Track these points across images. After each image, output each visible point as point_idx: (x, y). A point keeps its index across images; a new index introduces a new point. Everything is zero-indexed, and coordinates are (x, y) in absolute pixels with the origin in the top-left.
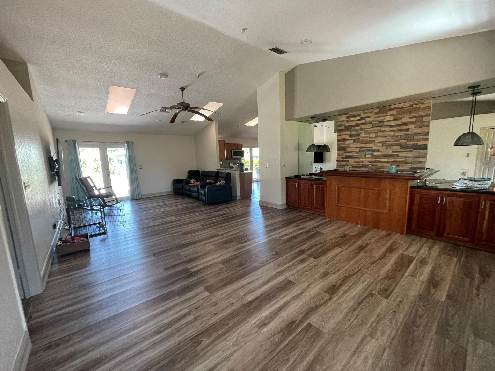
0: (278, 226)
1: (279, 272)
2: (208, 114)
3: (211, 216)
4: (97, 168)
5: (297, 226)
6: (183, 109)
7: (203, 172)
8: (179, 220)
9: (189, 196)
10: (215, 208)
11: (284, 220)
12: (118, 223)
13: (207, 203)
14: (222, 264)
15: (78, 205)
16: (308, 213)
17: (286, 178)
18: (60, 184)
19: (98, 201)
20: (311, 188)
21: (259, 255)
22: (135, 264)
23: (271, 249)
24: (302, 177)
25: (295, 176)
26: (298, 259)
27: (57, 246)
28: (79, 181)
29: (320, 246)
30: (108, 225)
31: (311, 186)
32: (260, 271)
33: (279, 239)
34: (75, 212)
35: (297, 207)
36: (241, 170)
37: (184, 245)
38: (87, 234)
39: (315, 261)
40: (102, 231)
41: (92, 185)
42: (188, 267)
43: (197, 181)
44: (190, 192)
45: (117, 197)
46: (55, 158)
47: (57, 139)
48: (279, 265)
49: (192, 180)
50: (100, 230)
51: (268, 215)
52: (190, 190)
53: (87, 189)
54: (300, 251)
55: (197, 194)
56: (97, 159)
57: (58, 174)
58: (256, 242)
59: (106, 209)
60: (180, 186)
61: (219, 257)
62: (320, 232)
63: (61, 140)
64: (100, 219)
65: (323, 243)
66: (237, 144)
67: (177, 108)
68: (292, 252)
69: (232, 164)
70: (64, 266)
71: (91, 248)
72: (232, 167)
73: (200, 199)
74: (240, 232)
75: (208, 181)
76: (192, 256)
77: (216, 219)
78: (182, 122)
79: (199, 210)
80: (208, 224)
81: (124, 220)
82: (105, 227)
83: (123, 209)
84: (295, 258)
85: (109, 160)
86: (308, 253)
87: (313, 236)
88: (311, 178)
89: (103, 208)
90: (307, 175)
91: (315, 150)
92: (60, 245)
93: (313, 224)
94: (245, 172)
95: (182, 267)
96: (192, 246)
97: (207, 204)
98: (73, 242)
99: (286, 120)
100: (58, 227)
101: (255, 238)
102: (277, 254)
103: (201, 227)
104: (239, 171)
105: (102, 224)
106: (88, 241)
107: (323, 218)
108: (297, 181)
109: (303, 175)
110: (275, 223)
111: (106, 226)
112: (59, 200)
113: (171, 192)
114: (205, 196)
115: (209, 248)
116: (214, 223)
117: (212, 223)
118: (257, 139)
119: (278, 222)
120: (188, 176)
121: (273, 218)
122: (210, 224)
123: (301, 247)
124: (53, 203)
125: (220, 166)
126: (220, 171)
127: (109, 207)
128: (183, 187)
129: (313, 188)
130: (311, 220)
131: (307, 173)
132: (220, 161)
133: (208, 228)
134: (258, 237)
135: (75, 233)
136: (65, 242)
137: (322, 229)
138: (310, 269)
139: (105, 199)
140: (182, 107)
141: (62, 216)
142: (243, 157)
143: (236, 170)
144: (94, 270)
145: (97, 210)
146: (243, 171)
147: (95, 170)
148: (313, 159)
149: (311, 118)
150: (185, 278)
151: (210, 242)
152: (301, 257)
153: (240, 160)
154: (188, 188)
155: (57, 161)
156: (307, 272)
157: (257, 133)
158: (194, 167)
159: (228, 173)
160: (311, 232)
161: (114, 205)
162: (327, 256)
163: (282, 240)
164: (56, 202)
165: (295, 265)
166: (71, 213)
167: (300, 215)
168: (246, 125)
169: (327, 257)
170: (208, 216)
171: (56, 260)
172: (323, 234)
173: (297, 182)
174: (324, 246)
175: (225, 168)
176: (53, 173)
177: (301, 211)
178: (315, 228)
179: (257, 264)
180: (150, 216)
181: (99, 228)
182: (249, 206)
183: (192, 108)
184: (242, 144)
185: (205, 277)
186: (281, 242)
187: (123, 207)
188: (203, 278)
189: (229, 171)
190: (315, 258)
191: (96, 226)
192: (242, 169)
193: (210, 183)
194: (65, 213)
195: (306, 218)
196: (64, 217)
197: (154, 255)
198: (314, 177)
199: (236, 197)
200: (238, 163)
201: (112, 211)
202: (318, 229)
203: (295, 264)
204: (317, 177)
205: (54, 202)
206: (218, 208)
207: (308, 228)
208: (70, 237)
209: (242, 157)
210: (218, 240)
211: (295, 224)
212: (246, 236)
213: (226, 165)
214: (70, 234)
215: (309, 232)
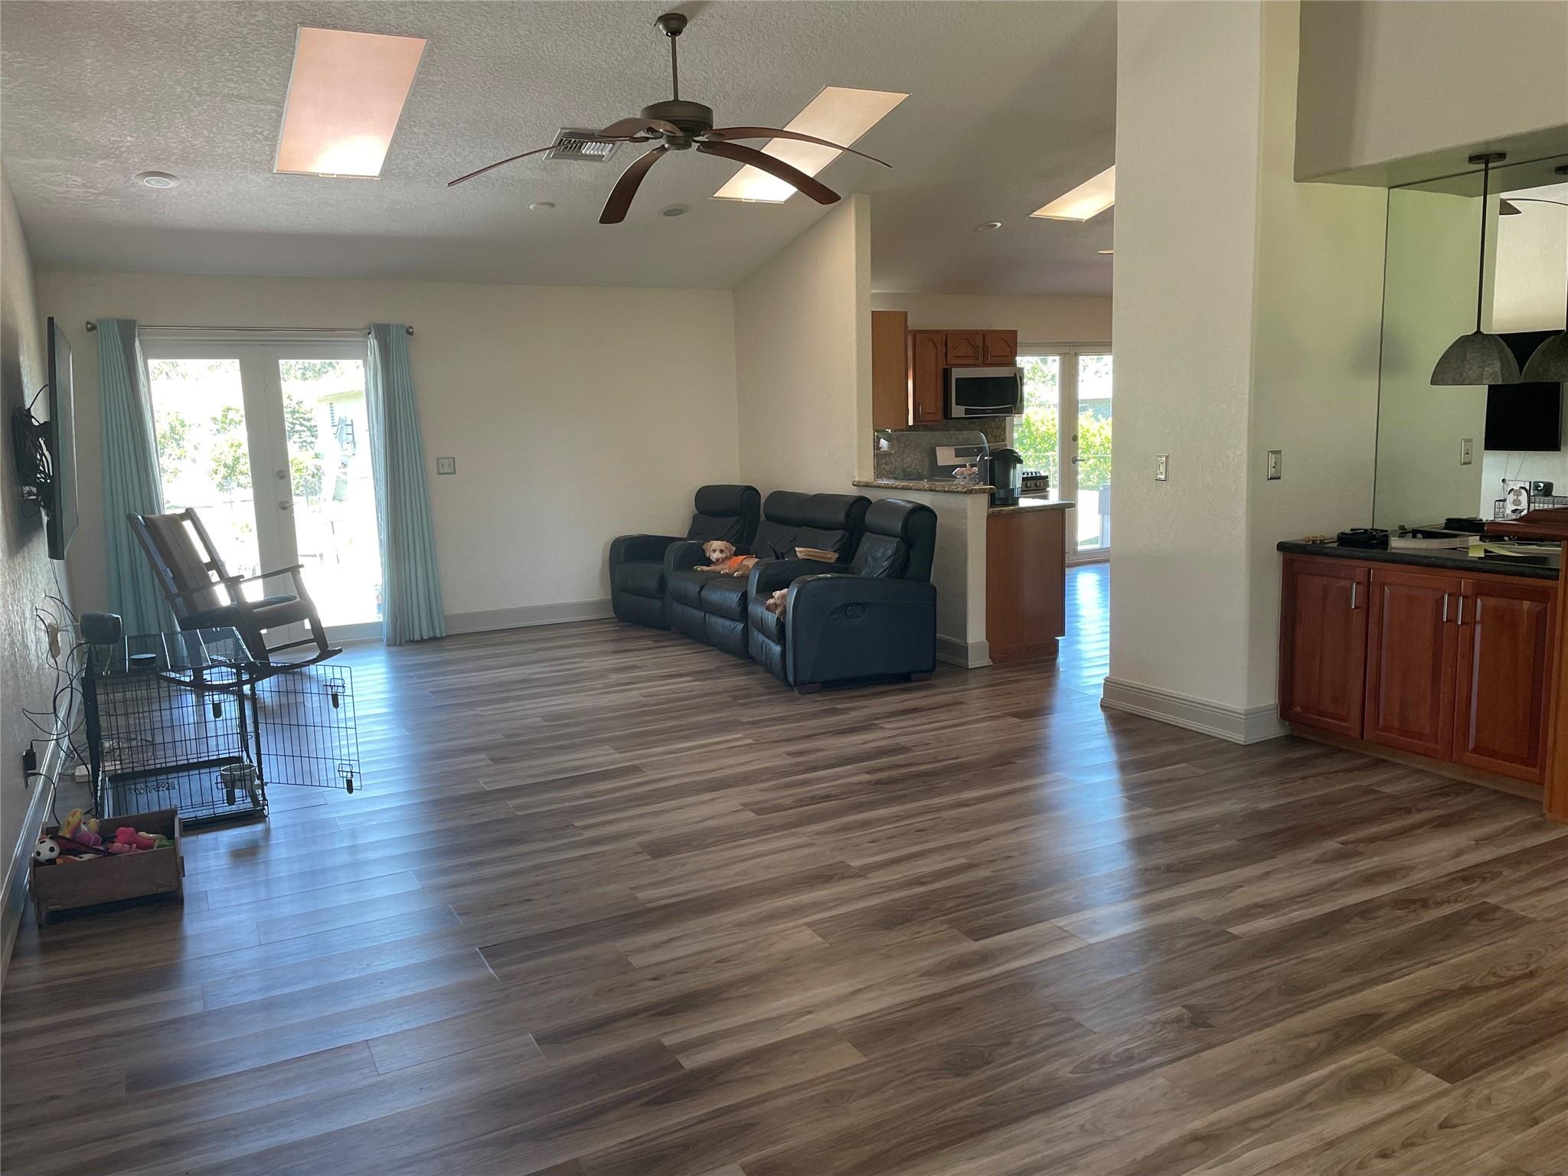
0: (1214, 847)
1: (1196, 1138)
2: (810, 163)
3: (811, 757)
4: (229, 462)
5: (1339, 857)
6: (672, 140)
7: (779, 497)
8: (635, 770)
9: (697, 636)
10: (834, 712)
11: (1259, 816)
12: (322, 766)
13: (791, 678)
14: (857, 1046)
15: (133, 662)
16: (1428, 782)
17: (1282, 547)
18: (55, 552)
19: (230, 641)
20: (1452, 620)
21: (1079, 1017)
22: (392, 993)
23: (1163, 987)
24: (1396, 544)
25: (1344, 539)
26: (1333, 1067)
27: (37, 864)
28: (145, 534)
29: (1485, 1000)
30: (275, 773)
31: (1453, 606)
32: (1079, 1113)
33: (1212, 933)
34: (119, 696)
35: (1356, 733)
36: (1002, 493)
37: (652, 910)
38: (173, 813)
39: (1445, 1093)
40: (243, 804)
41: (205, 558)
42: (667, 1041)
43: (742, 548)
44: (698, 614)
45: (325, 623)
46: (39, 414)
47: (51, 320)
48: (1206, 1093)
49: (716, 544)
50: (231, 800)
51: (1156, 773)
52: (701, 604)
53: (178, 577)
54: (1348, 1023)
55: (740, 626)
56: (231, 415)
57: (50, 495)
58: (1065, 936)
59: (266, 687)
60: (646, 574)
61: (841, 999)
62: (1496, 908)
63: (70, 324)
64: (235, 741)
65: (1513, 981)
66: (985, 334)
67: (642, 134)
68: (1297, 1023)
69: (945, 456)
70: (68, 968)
71: (189, 887)
72: (947, 472)
73: (752, 650)
74: (971, 866)
75: (800, 552)
76: (693, 982)
77: (838, 777)
78: (668, 213)
79: (747, 715)
80: (789, 801)
81: (353, 749)
82: (257, 782)
83: (348, 692)
84: (1313, 1058)
85: (288, 417)
86: (1402, 1034)
87: (1450, 930)
88: (1456, 556)
89: (252, 682)
90: (1428, 535)
91: (1495, 370)
92: (52, 861)
93: (1458, 854)
94: (1025, 502)
95: (636, 1037)
96: (695, 925)
97: (790, 687)
98: (107, 854)
99: (1299, 178)
100: (43, 770)
101: (1065, 911)
102: (1195, 1023)
103: (751, 816)
104: (984, 499)
105: (243, 768)
106: (175, 851)
107: (1529, 816)
108: (1359, 567)
109: (1403, 532)
110: (1193, 830)
111: (260, 777)
112: (52, 632)
113: (600, 604)
114: (781, 638)
115: (785, 945)
116: (827, 798)
117: (814, 800)
118: (1105, 298)
119: (1213, 821)
120: (695, 517)
121: (1186, 794)
122: (801, 803)
123: (1359, 996)
124: (26, 647)
125: (877, 466)
126: (873, 495)
127: (282, 678)
128: (662, 582)
129: (1469, 622)
130: (1444, 823)
131: (1436, 518)
132: (879, 431)
133: (786, 826)
134: (1081, 908)
135: (117, 808)
136: (71, 846)
137: (1514, 891)
138: (1407, 1144)
139: (264, 631)
140: (669, 127)
141: (62, 713)
142: (1020, 411)
143: (970, 492)
144: (197, 1007)
145: (223, 689)
146: (1011, 499)
147: (223, 471)
148: (1477, 425)
149: (1473, 159)
150: (647, 1104)
151: (795, 911)
152: (1354, 1059)
153: (999, 432)
154: (692, 589)
155: (49, 430)
156: (1384, 1155)
157: (1107, 264)
158: (729, 473)
159: (920, 509)
160: (1438, 904)
161: (305, 669)
162: (1533, 1071)
163: (1236, 937)
164: (38, 641)
165: (1311, 1106)
166: (101, 698)
167: (1367, 791)
168: (1038, 213)
169: (1536, 1077)
170: (789, 754)
171: (33, 937)
172: (1517, 922)
173: (1360, 575)
174: (1519, 1001)
175: (907, 476)
176: (30, 493)
177: (1378, 763)
178: (1466, 879)
179: (1063, 1070)
180: (486, 738)
181: (230, 784)
182: (1037, 710)
183: (721, 133)
184: (1014, 333)
185: (755, 1110)
186: (1223, 950)
187: (347, 681)
188: (745, 1115)
189: (925, 499)
190: (1451, 1074)
191: (216, 774)
192: (1005, 483)
193: (813, 566)
194: (78, 697)
195: (1408, 811)
196: (73, 720)
197: (492, 952)
198: (1476, 548)
199: (962, 650)
200: (981, 450)
201: (292, 700)
202: (1487, 887)
203: (1311, 1098)
204: (1498, 549)
205: (31, 638)
206: (854, 714)
207: (1417, 877)
208: (93, 822)
209: (1009, 411)
210: (841, 901)
211: (1332, 844)
212: (1012, 889)
213: (913, 460)
214: (97, 810)
215: (1425, 904)
